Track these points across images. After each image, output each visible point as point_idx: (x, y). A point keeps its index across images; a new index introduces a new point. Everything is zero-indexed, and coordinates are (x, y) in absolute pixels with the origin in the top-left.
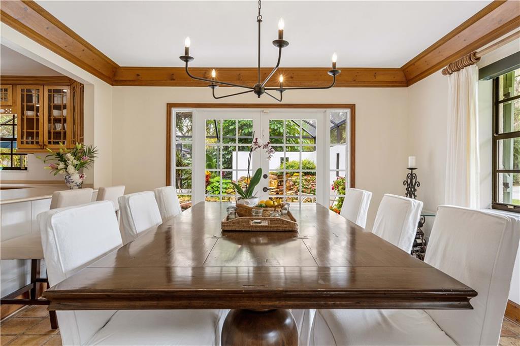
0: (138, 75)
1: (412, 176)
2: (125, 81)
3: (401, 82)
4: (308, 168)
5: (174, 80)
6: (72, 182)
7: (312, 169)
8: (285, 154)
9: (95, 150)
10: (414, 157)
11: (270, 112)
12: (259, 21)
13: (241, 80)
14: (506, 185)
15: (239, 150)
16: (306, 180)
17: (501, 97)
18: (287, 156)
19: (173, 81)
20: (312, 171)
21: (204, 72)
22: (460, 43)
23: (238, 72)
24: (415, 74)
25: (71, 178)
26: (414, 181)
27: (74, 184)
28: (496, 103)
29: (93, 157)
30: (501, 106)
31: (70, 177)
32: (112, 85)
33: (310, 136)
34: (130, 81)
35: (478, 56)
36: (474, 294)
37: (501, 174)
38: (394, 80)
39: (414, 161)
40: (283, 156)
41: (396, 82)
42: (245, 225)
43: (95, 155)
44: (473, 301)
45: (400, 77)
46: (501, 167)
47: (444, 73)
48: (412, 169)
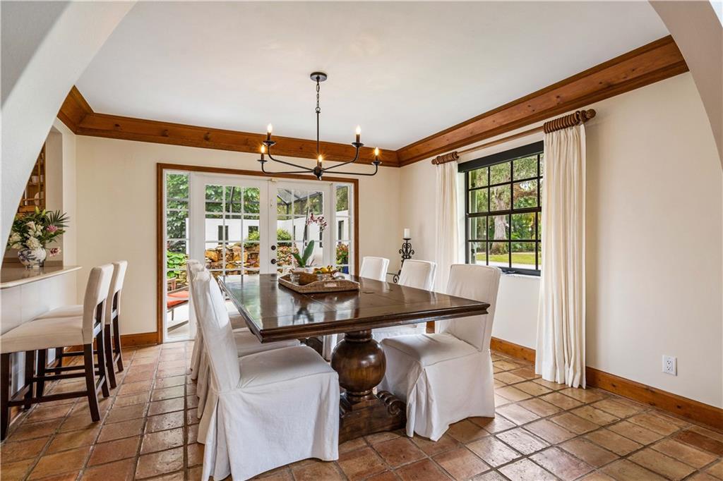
0: (117, 125)
1: (407, 246)
2: (97, 130)
3: (394, 163)
4: (283, 239)
5: (167, 136)
6: (34, 259)
7: (287, 239)
8: (224, 222)
9: (64, 217)
10: (408, 230)
11: (279, 181)
12: (318, 112)
13: (249, 145)
14: (473, 251)
15: (245, 218)
16: (282, 251)
17: (470, 187)
18: (226, 225)
19: (164, 138)
20: (288, 242)
21: (206, 132)
22: (444, 142)
23: (247, 137)
24: (406, 158)
25: (32, 254)
26: (409, 250)
27: (35, 262)
28: (467, 190)
29: (62, 226)
30: (470, 192)
31: (30, 253)
32: (76, 133)
33: (283, 203)
34: (103, 131)
35: (458, 155)
36: (489, 305)
37: (470, 243)
38: (390, 160)
39: (408, 232)
40: (222, 224)
41: (390, 162)
42: (321, 287)
43: (64, 224)
44: (488, 310)
45: (394, 159)
46: (470, 239)
47: (433, 162)
48: (407, 239)
